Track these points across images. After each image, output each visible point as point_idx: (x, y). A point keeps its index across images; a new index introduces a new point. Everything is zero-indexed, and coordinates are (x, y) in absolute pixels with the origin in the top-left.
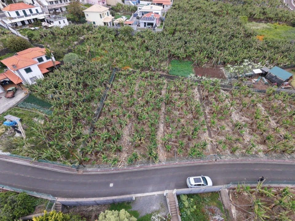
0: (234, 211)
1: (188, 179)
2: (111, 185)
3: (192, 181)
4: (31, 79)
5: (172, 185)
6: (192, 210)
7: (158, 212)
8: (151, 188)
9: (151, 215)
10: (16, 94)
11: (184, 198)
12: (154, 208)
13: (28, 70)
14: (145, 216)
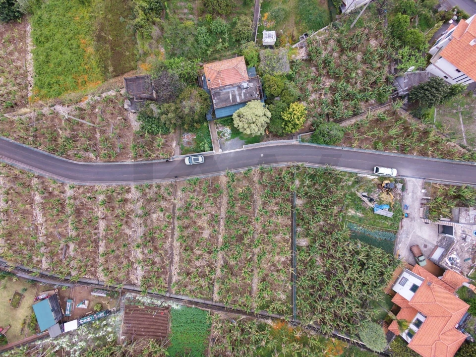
0: (174, 144)
1: (203, 162)
2: (262, 155)
3: (201, 159)
4: (407, 280)
5: (216, 158)
6: (203, 143)
7: (227, 140)
8: (232, 155)
9: (231, 138)
10: (411, 254)
11: (207, 149)
12: (229, 142)
13: (414, 288)
14: (236, 137)
